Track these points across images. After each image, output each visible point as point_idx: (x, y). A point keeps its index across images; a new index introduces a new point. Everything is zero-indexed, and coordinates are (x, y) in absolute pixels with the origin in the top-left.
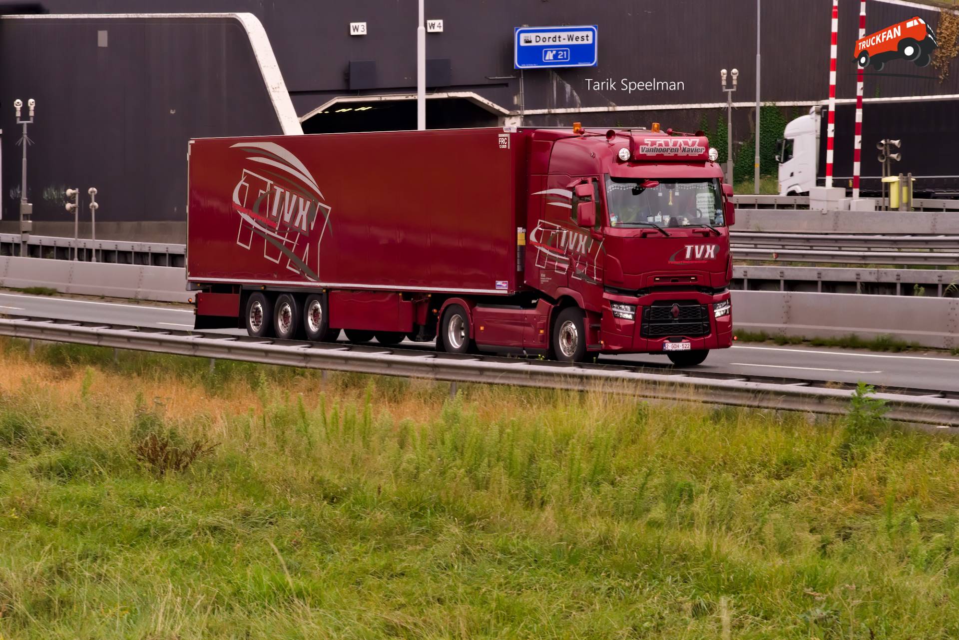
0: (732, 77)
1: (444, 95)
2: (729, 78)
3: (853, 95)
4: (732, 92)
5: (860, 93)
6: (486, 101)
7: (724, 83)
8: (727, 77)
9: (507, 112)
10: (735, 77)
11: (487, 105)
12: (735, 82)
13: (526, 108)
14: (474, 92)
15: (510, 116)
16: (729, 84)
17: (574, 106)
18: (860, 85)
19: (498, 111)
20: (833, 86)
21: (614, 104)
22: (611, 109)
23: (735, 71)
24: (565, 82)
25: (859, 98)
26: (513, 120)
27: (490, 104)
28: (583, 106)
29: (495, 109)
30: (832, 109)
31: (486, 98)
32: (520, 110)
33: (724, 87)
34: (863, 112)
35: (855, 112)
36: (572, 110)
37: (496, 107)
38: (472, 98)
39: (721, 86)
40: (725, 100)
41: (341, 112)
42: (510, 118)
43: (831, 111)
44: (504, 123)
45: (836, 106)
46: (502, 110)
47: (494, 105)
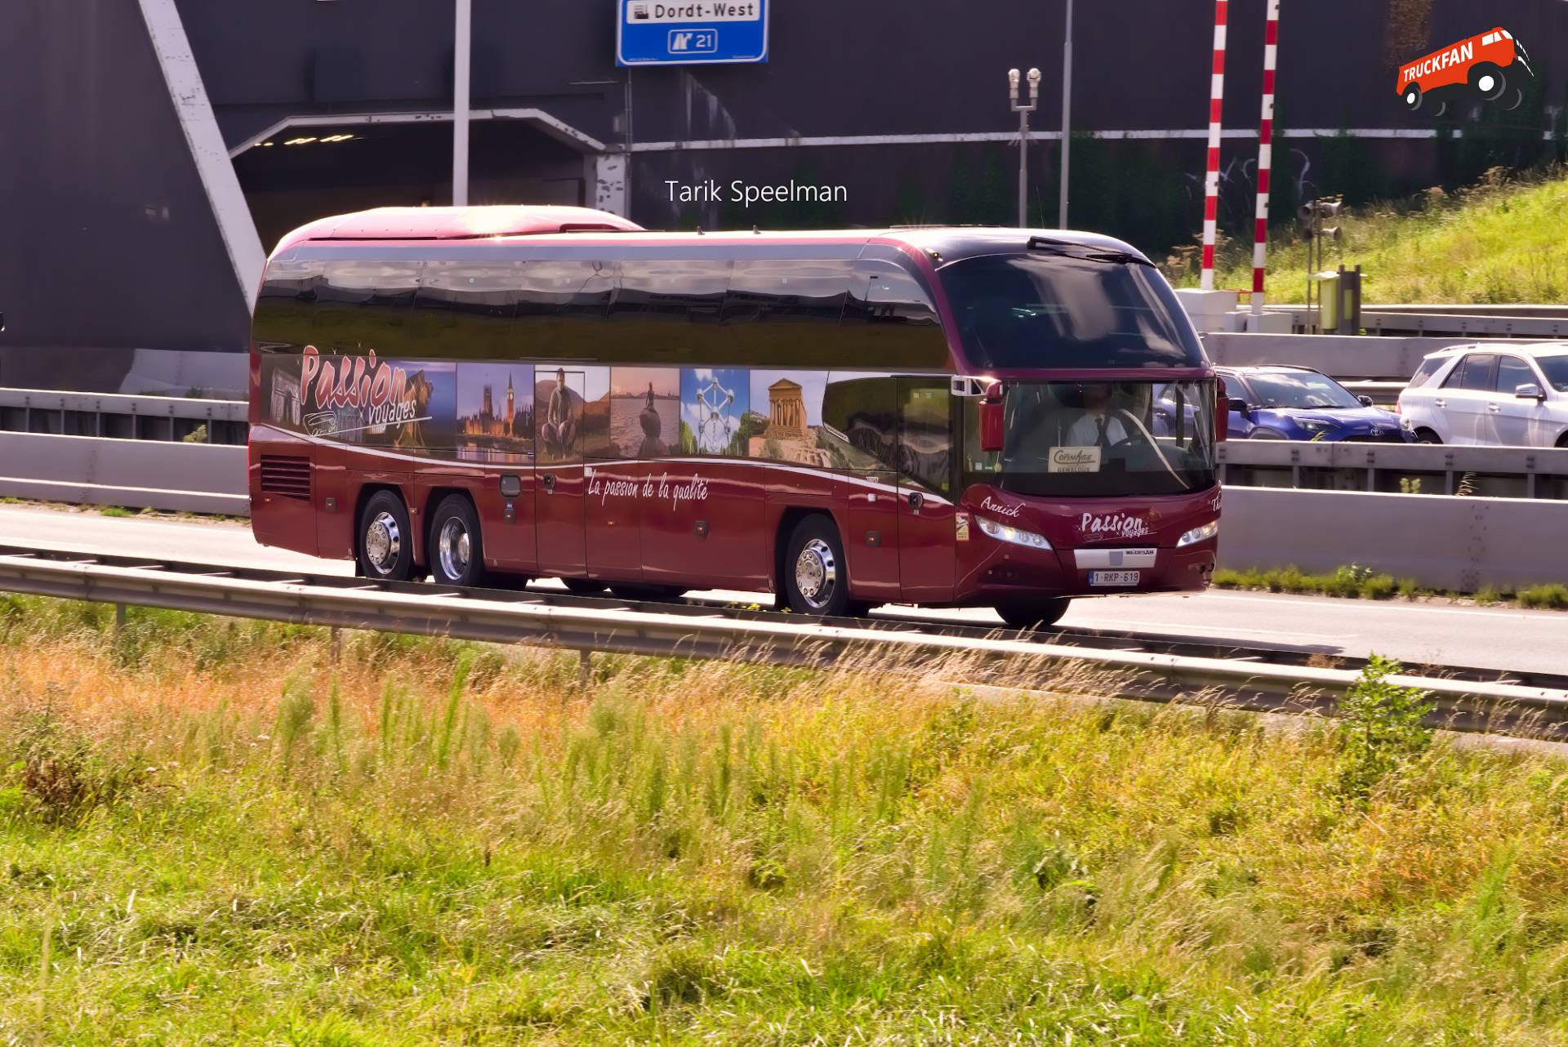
0: (1028, 84)
1: (486, 114)
2: (1024, 85)
3: (1253, 120)
4: (1028, 111)
5: (1267, 114)
6: (561, 126)
7: (1014, 94)
8: (1019, 84)
9: (600, 146)
10: (1034, 84)
11: (562, 133)
12: (1033, 93)
13: (638, 140)
14: (542, 109)
15: (606, 154)
16: (1024, 97)
17: (723, 136)
18: (1268, 99)
19: (585, 143)
20: (1217, 101)
21: (796, 133)
22: (791, 142)
23: (1034, 72)
24: (709, 93)
25: (1266, 127)
26: (613, 160)
27: (570, 130)
28: (739, 137)
29: (577, 141)
30: (1214, 144)
31: (564, 121)
32: (623, 142)
33: (1013, 103)
34: (1273, 150)
35: (1258, 150)
36: (719, 144)
37: (582, 137)
38: (537, 120)
39: (1008, 100)
40: (1012, 124)
41: (295, 144)
42: (607, 158)
43: (1213, 149)
44: (594, 167)
45: (1223, 141)
46: (593, 142)
47: (578, 132)
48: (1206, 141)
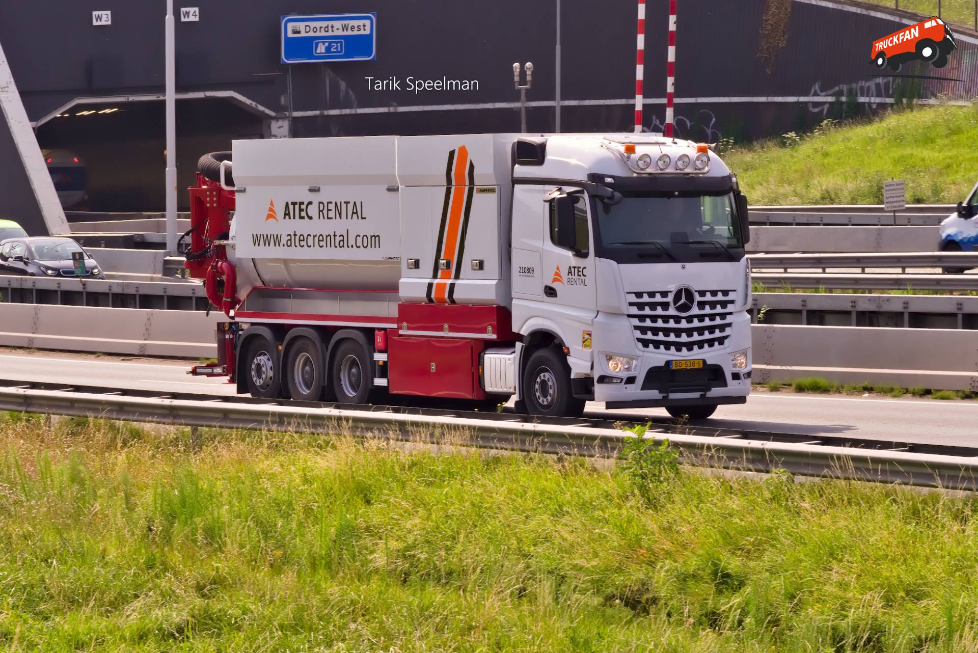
0: (525, 72)
1: (200, 95)
2: (523, 73)
3: (662, 93)
4: (526, 89)
5: (670, 89)
6: (248, 102)
7: (517, 79)
8: (520, 72)
9: (273, 114)
10: (529, 73)
11: (250, 106)
12: (529, 78)
13: (296, 110)
14: (235, 91)
15: (276, 119)
16: (523, 81)
17: (350, 107)
18: (670, 80)
19: (263, 112)
20: (640, 81)
21: (395, 104)
22: (392, 109)
23: (529, 64)
24: (339, 79)
25: (670, 97)
26: (280, 123)
27: (254, 104)
28: (359, 107)
29: (259, 111)
30: (639, 107)
31: (249, 98)
32: (287, 111)
33: (516, 84)
34: (675, 111)
35: (665, 112)
36: (347, 111)
37: (261, 108)
38: (232, 98)
39: (514, 82)
40: (516, 97)
41: (82, 115)
42: (277, 121)
43: (638, 111)
44: (269, 127)
45: (644, 106)
46: (267, 111)
47: (258, 105)
48: (634, 105)
